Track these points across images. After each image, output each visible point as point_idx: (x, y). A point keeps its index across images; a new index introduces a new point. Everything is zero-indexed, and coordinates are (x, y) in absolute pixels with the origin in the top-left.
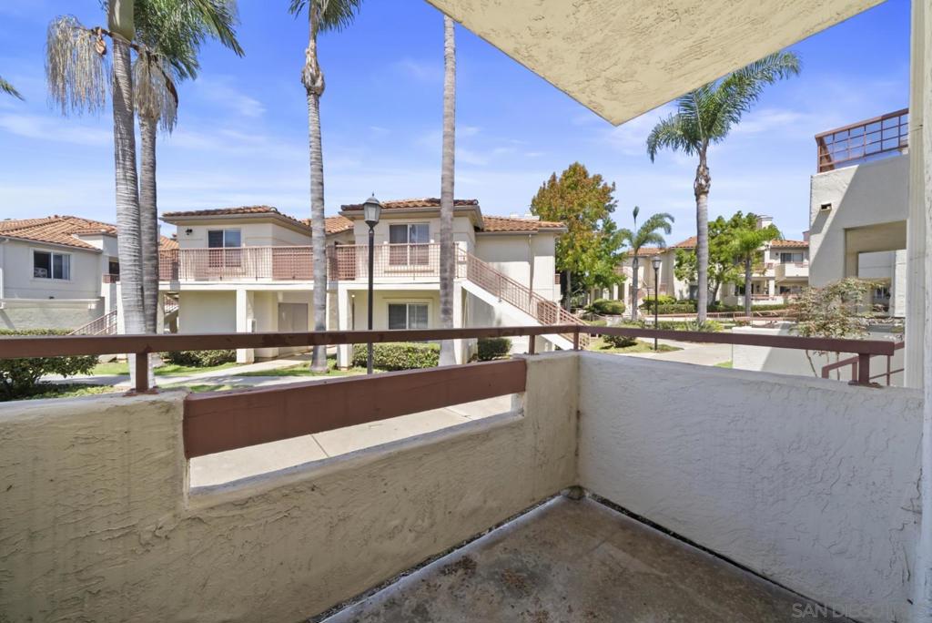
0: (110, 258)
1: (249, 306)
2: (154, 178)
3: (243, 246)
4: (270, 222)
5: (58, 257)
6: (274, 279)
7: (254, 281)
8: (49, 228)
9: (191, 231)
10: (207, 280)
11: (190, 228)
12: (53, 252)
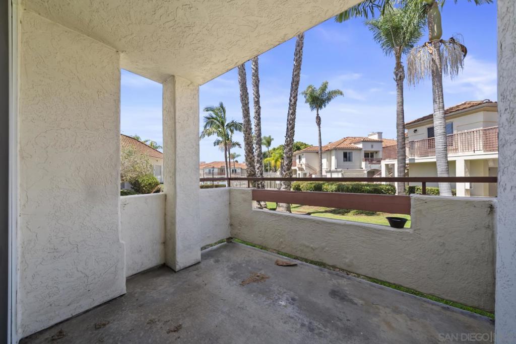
0: (365, 151)
1: (467, 170)
2: (403, 109)
3: (455, 132)
4: (481, 111)
5: (349, 153)
6: (485, 151)
7: (472, 153)
8: (345, 143)
9: (416, 130)
10: (428, 156)
11: (415, 129)
12: (348, 151)
